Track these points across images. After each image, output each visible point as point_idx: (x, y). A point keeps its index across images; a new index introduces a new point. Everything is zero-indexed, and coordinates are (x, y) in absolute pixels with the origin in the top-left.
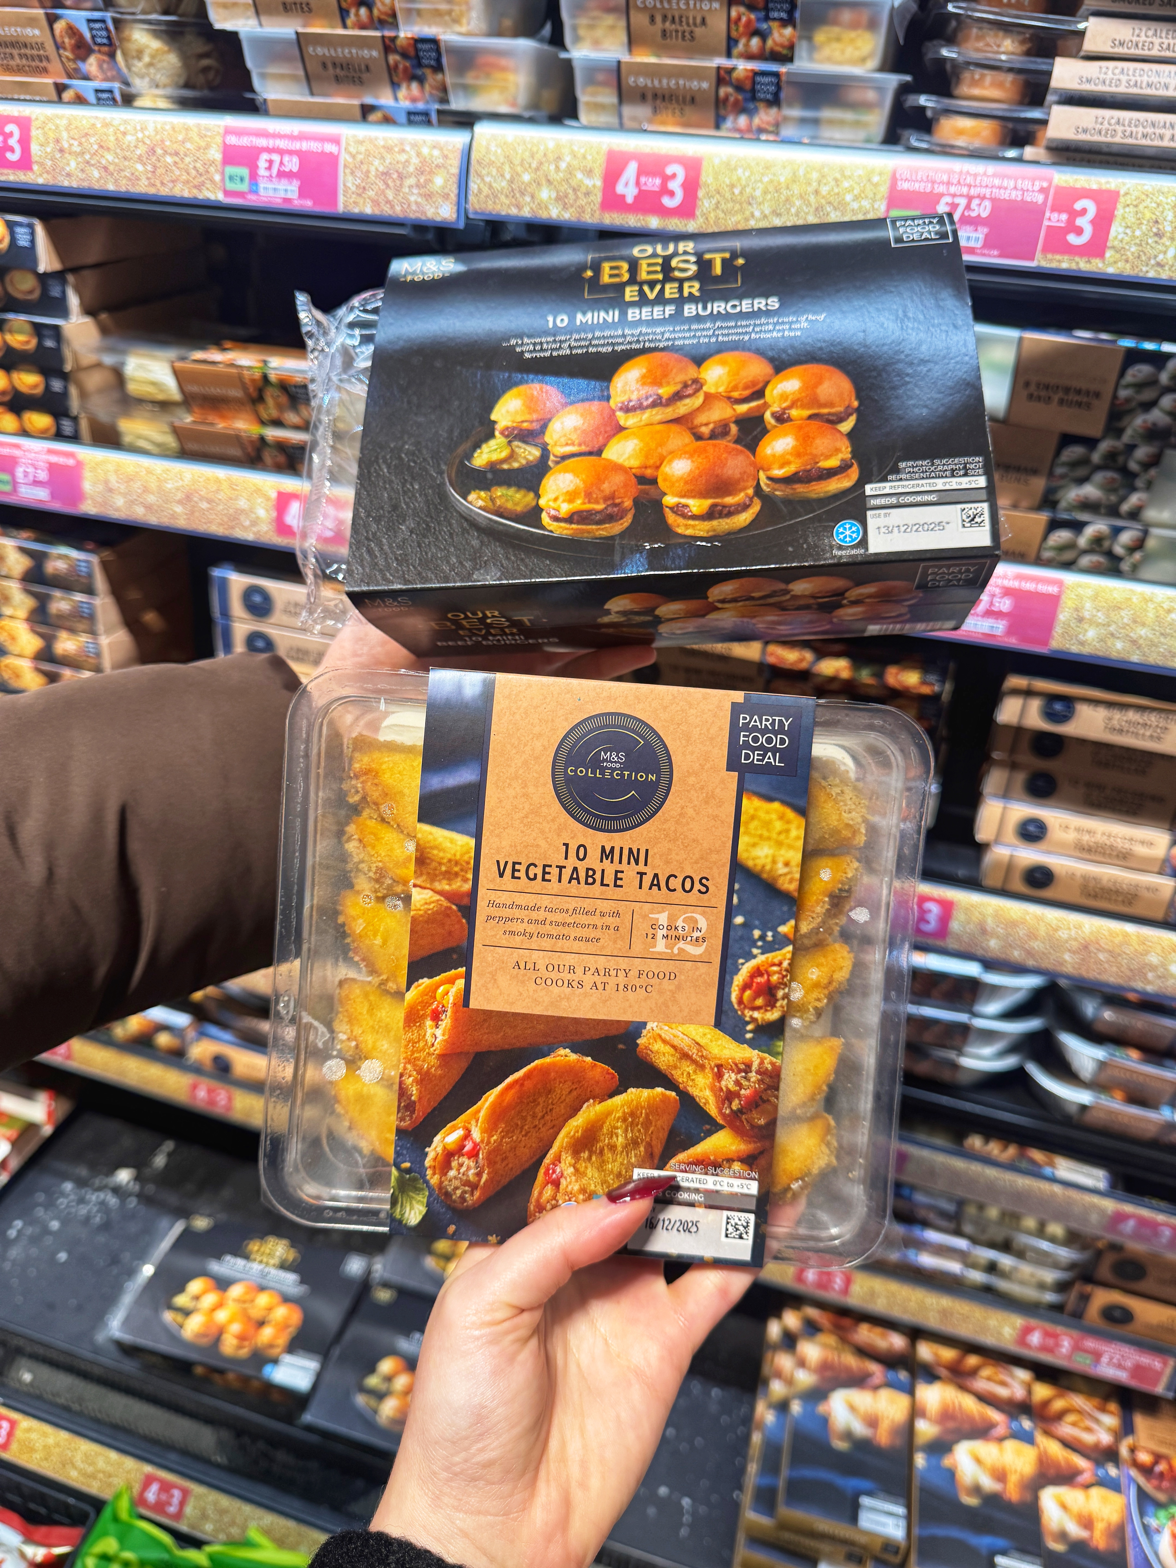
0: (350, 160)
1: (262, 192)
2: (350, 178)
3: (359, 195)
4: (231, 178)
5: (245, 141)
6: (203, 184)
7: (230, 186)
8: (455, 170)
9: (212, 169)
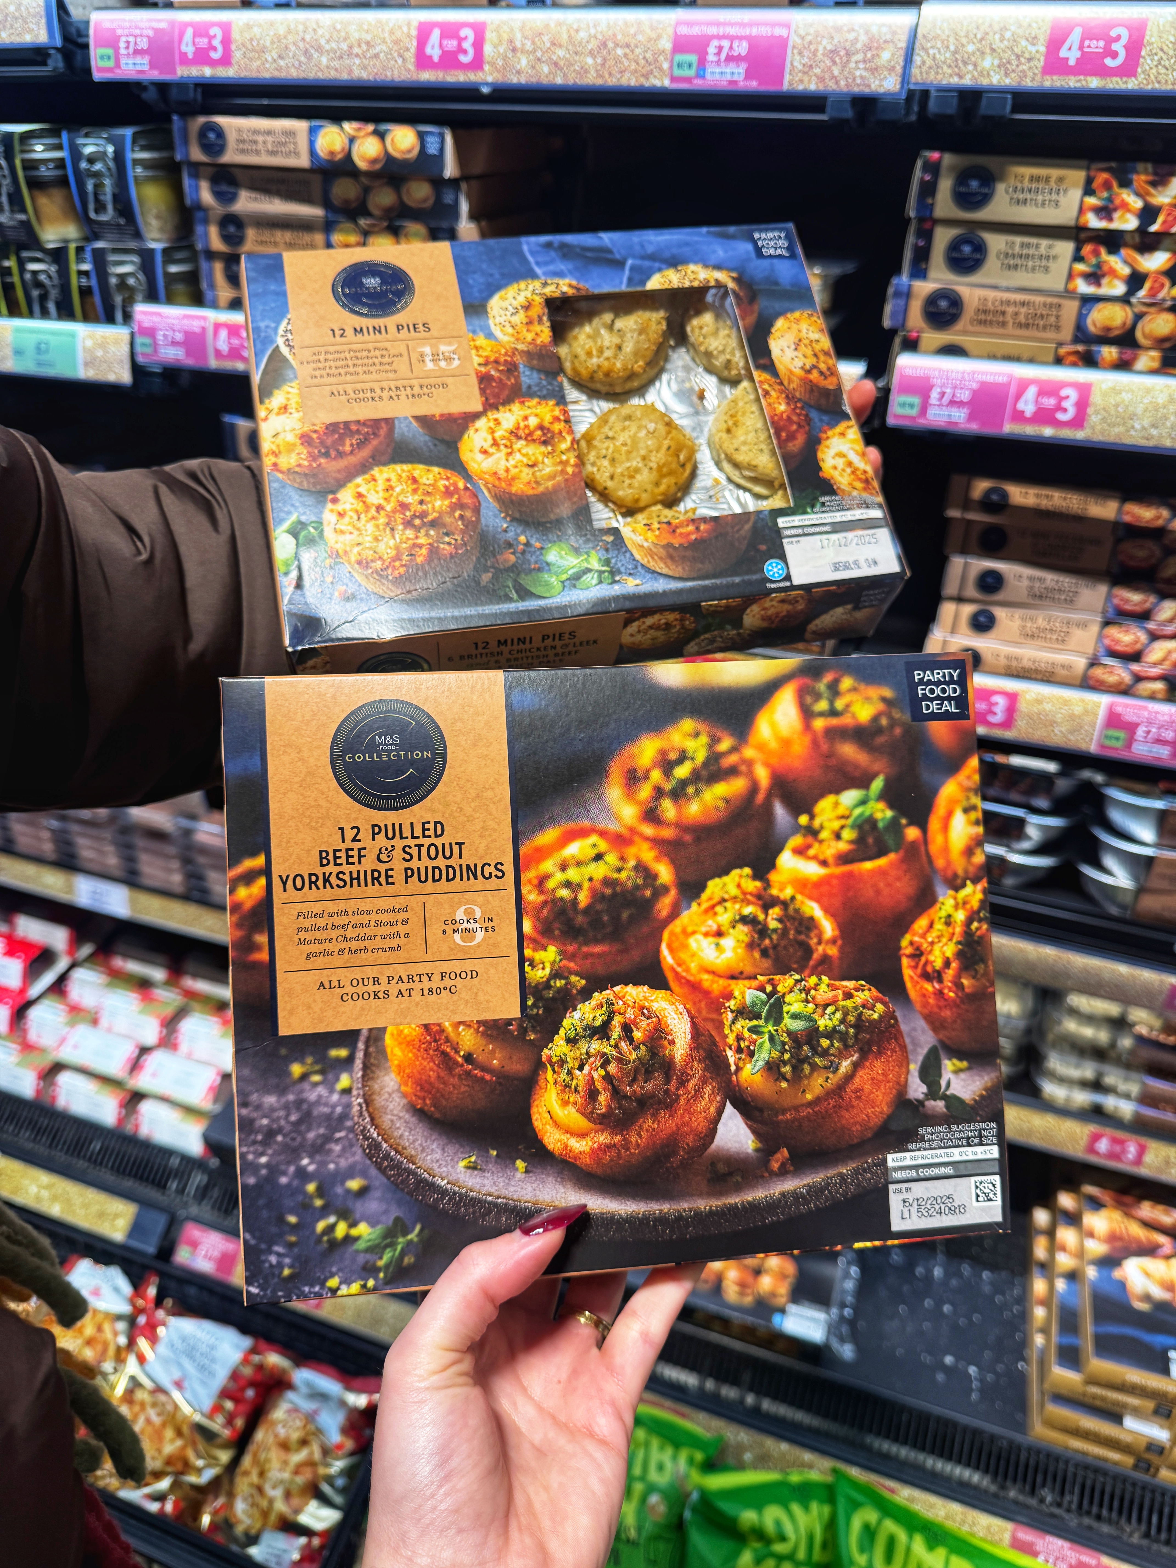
0: (798, 41)
1: (708, 76)
2: (798, 58)
3: (804, 73)
4: (680, 65)
5: (696, 31)
6: (651, 72)
7: (677, 72)
8: (903, 45)
9: (662, 58)
